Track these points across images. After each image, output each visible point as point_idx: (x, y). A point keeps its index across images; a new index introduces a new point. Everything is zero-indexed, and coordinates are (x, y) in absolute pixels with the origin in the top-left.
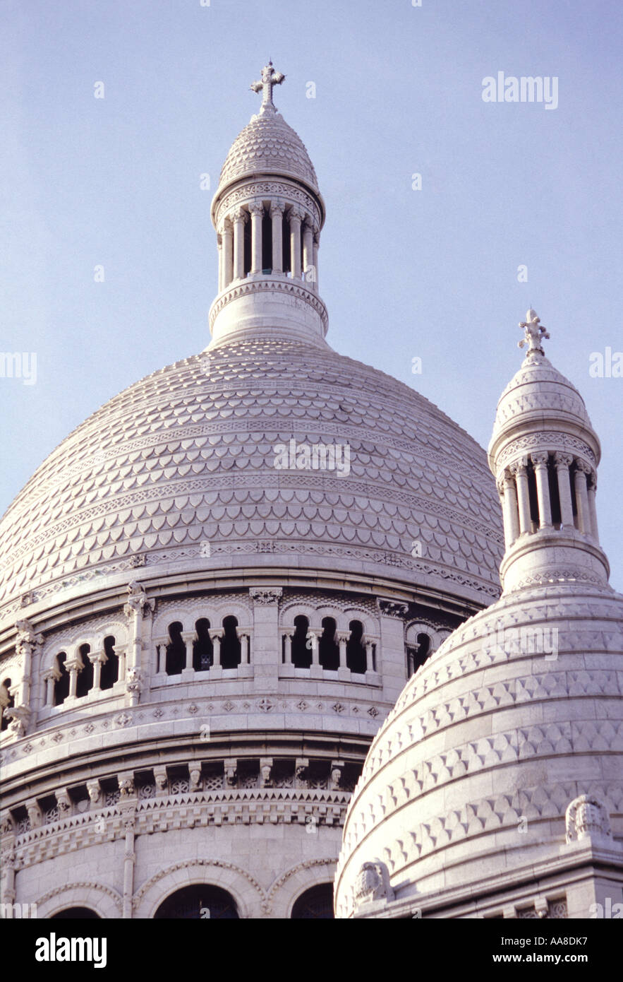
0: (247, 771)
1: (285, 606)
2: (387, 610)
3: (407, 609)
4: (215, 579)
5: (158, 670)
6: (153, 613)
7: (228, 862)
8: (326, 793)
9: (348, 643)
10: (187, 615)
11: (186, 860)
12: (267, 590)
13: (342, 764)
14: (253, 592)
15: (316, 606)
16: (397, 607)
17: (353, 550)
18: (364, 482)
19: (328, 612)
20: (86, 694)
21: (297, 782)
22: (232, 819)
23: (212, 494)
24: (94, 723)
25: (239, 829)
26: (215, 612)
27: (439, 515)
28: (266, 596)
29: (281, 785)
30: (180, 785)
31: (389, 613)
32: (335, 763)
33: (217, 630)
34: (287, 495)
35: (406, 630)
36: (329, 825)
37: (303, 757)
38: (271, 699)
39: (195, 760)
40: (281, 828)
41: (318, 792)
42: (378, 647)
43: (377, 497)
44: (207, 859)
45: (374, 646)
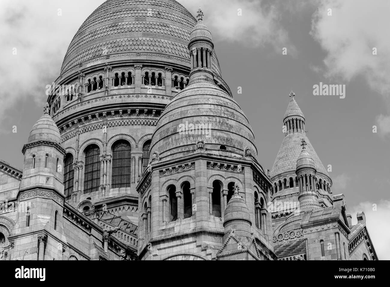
0: (133, 112)
1: (143, 69)
2: (167, 70)
3: (172, 70)
4: (126, 63)
5: (112, 85)
6: (111, 70)
7: (128, 134)
8: (151, 117)
9: (158, 79)
10: (120, 71)
11: (119, 134)
12: (138, 65)
13: (155, 111)
14: (135, 66)
15: (150, 69)
16: (170, 69)
17: (159, 55)
18: (163, 35)
19: (153, 71)
20: (95, 90)
21: (145, 115)
22: (129, 123)
23: (126, 38)
24: (97, 99)
25: (131, 126)
26: (126, 71)
27: (181, 43)
28: (138, 67)
29: (141, 115)
30: (117, 115)
31: (168, 71)
32: (153, 110)
33: (126, 75)
34: (144, 39)
35: (172, 75)
36: (152, 125)
37: (146, 109)
38: (139, 95)
39: (112, 110)
40: (141, 126)
41: (149, 117)
42: (165, 79)
43: (166, 39)
44: (123, 133)
45: (164, 79)
